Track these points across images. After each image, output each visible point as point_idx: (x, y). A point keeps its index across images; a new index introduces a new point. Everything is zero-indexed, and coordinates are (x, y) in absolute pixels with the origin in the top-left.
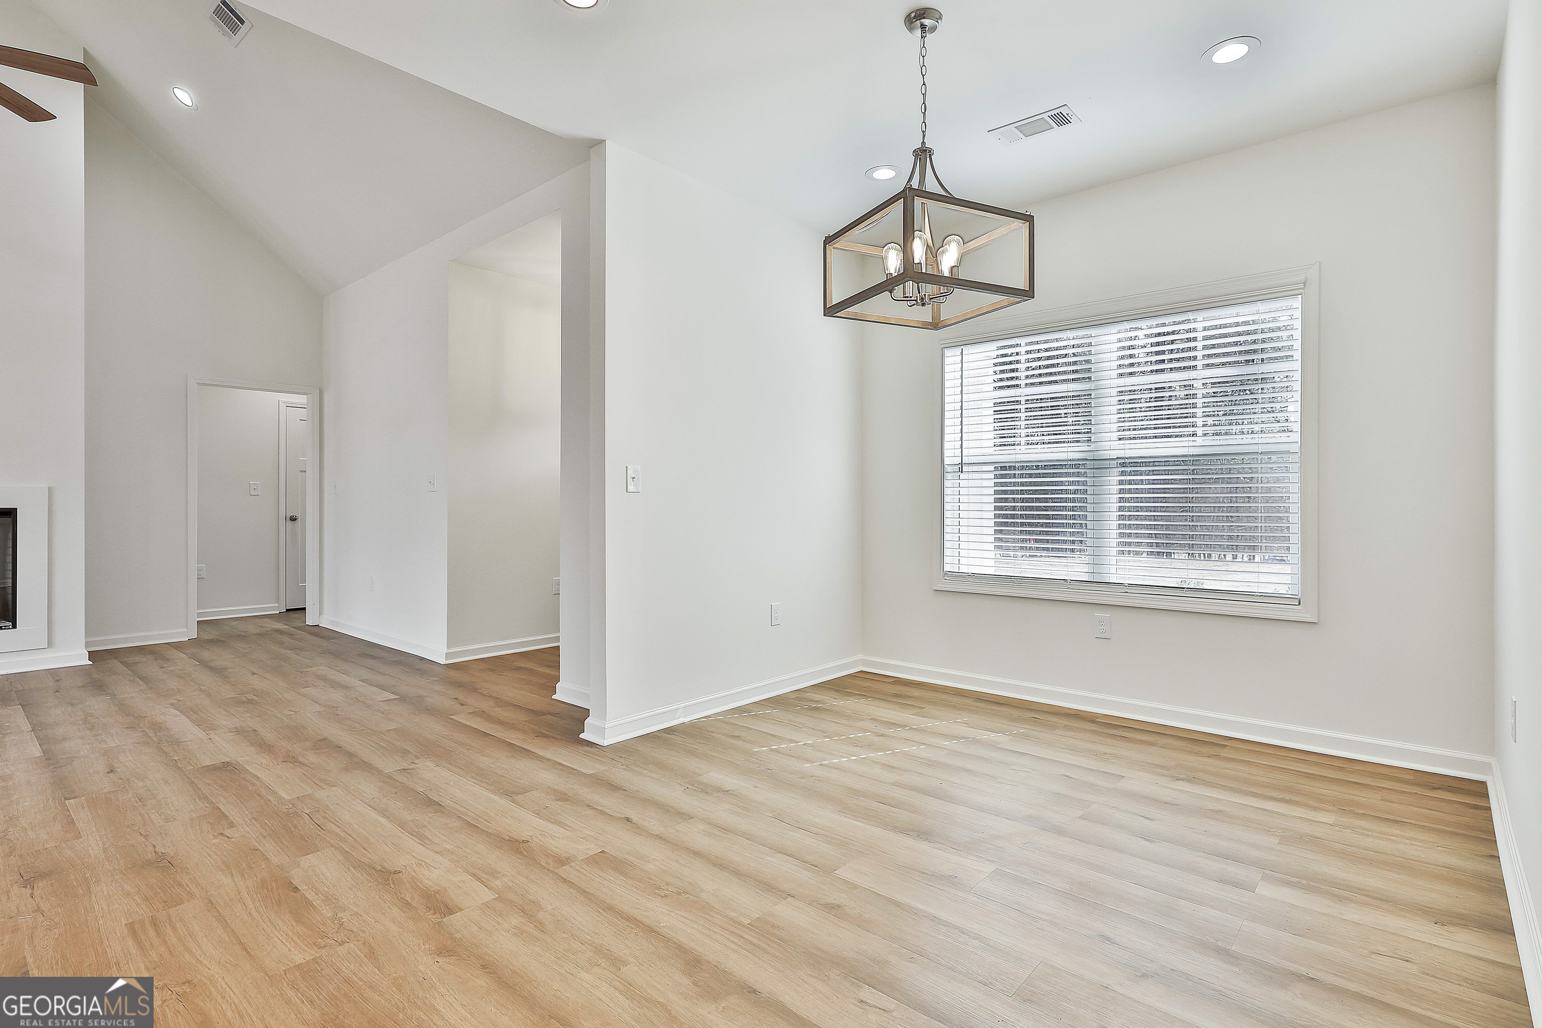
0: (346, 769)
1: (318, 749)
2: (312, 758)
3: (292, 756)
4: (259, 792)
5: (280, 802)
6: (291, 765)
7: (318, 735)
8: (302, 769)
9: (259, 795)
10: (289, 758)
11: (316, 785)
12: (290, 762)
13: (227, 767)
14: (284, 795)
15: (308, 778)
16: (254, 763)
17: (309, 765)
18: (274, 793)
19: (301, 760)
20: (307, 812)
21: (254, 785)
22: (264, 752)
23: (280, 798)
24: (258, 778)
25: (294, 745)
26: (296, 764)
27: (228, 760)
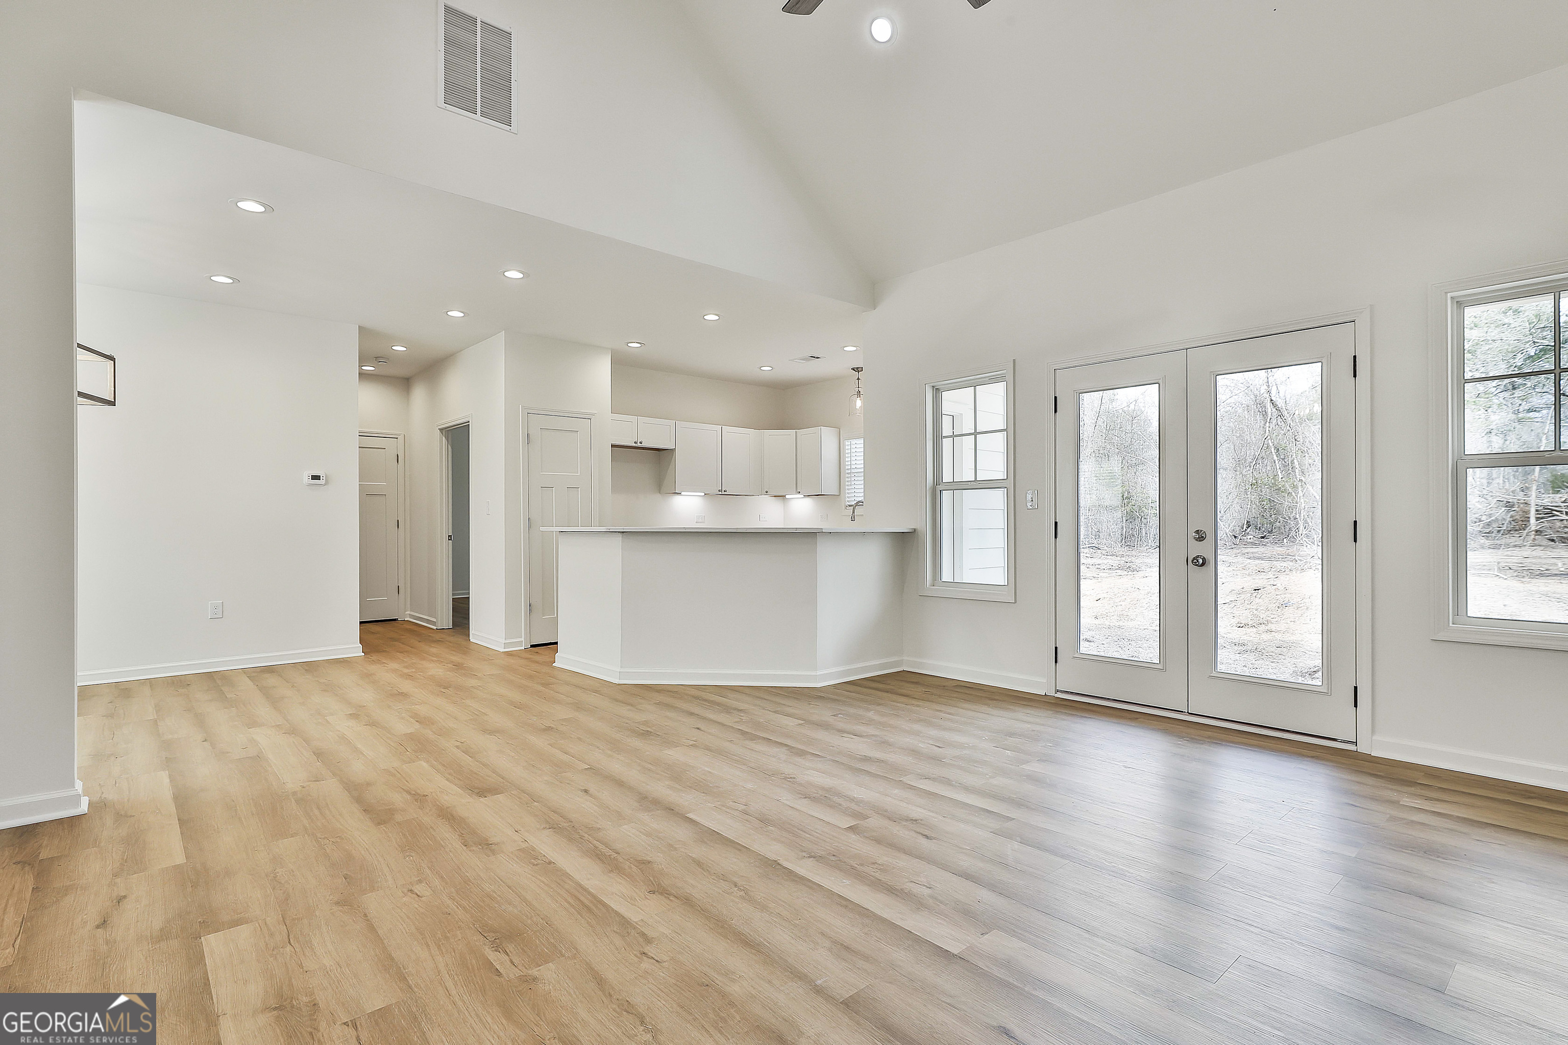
0: (369, 784)
1: (389, 809)
2: (397, 799)
3: (417, 802)
4: (445, 768)
5: (427, 760)
6: (418, 791)
7: (385, 832)
8: (408, 787)
9: (444, 765)
10: (420, 800)
11: (399, 771)
12: (419, 795)
13: (482, 792)
14: (424, 764)
15: (404, 778)
16: (455, 795)
17: (402, 790)
18: (432, 766)
19: (409, 797)
20: (408, 753)
21: (450, 774)
22: (447, 808)
23: (428, 762)
24: (447, 780)
25: (416, 816)
26: (414, 793)
27: (482, 799)
